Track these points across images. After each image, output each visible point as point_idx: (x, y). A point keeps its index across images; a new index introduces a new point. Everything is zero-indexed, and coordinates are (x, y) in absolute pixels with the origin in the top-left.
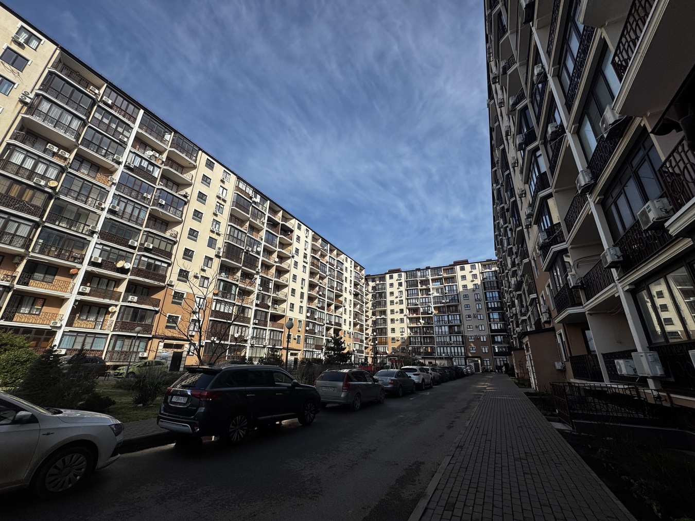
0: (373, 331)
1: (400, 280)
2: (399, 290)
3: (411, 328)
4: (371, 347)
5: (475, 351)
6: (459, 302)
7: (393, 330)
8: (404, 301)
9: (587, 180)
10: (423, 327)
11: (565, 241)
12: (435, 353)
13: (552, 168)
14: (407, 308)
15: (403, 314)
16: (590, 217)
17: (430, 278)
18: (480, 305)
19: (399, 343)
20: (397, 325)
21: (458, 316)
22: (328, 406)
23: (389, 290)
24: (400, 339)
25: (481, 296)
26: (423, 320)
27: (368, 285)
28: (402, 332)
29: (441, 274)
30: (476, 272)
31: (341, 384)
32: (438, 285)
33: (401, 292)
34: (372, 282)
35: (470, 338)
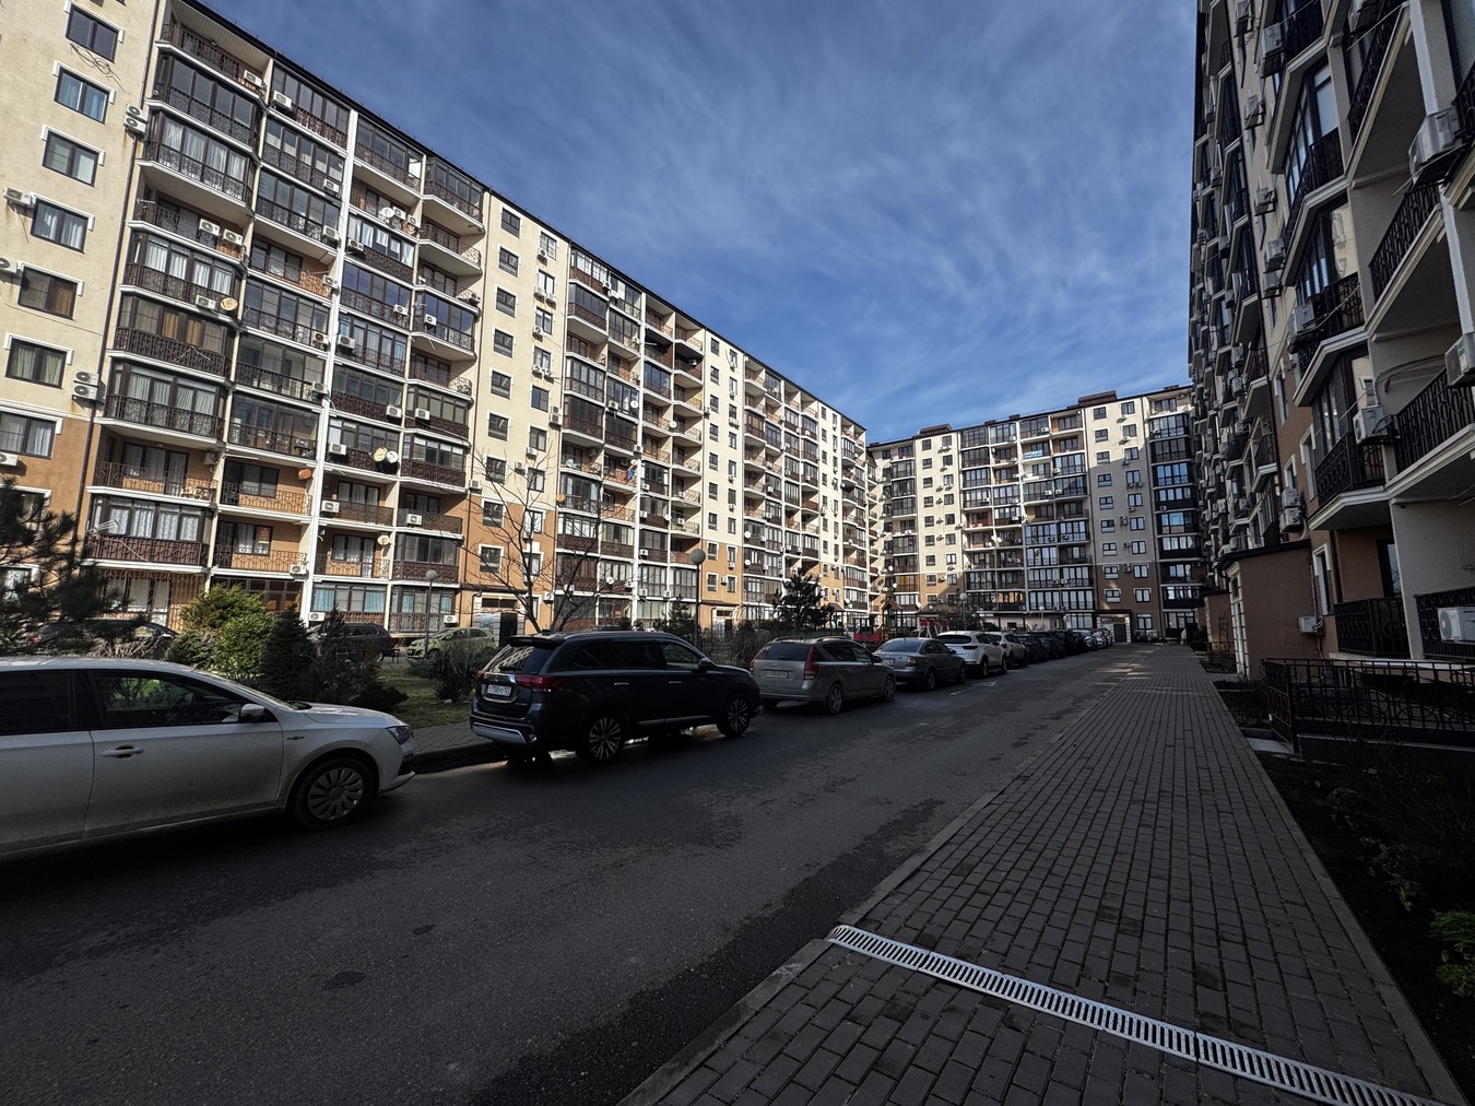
0: (888, 563)
1: (948, 450)
2: (946, 473)
3: (971, 555)
4: (883, 596)
5: (1118, 600)
6: (1085, 492)
7: (931, 560)
8: (958, 499)
10: (999, 551)
11: (1362, 323)
12: (1025, 604)
13: (1355, 119)
14: (962, 512)
15: (955, 526)
16: (1439, 250)
17: (1019, 441)
18: (1138, 497)
19: (945, 586)
20: (940, 550)
21: (1082, 524)
22: (779, 705)
23: (921, 474)
24: (946, 577)
25: (1144, 476)
26: (998, 536)
27: (875, 466)
28: (951, 563)
29: (1047, 430)
30: (1134, 419)
31: (801, 665)
32: (1037, 456)
33: (949, 477)
34: (884, 458)
35: (1108, 570)
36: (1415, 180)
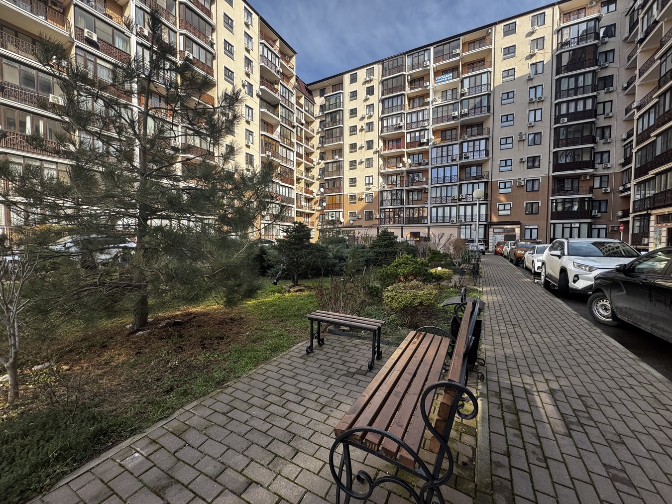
1: (371, 80)
2: (368, 103)
3: (386, 176)
5: (508, 212)
6: (489, 110)
7: (353, 181)
8: (377, 126)
10: (408, 172)
12: (426, 217)
14: (380, 137)
15: (373, 151)
17: (432, 66)
18: (538, 113)
19: (362, 204)
20: (360, 173)
21: (483, 142)
23: (348, 105)
24: (364, 196)
25: (548, 91)
26: (408, 157)
28: (369, 184)
29: (458, 51)
30: (545, 31)
32: (448, 80)
33: (371, 106)
34: (321, 96)
35: (502, 185)
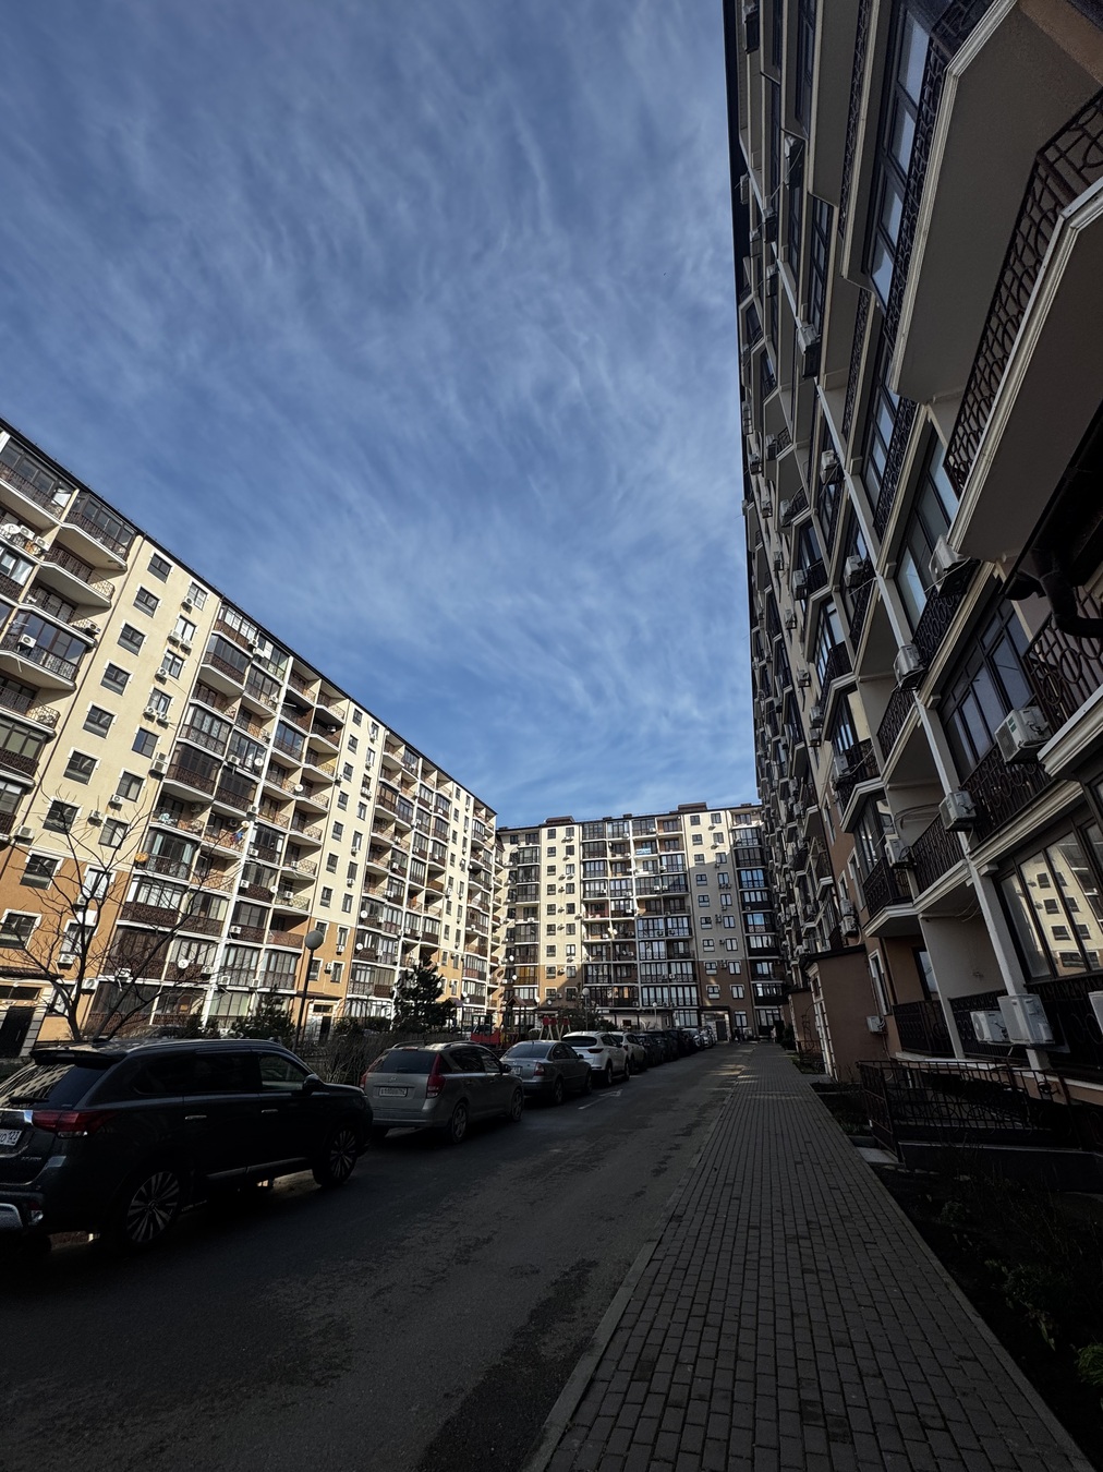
0: (509, 952)
1: (571, 840)
2: (568, 862)
3: (589, 946)
4: (501, 989)
5: (717, 996)
6: (687, 889)
7: (551, 950)
8: (578, 888)
9: (912, 665)
10: (614, 943)
11: (879, 775)
12: (638, 999)
13: (855, 636)
14: (582, 902)
15: (574, 915)
16: (919, 732)
17: (631, 838)
18: (728, 897)
19: (563, 979)
20: (560, 940)
21: (685, 919)
22: (391, 1133)
23: (545, 862)
24: (565, 969)
25: (731, 879)
26: (614, 928)
27: (503, 849)
28: (571, 954)
29: (654, 830)
30: (721, 828)
31: (424, 1079)
32: (646, 852)
33: (571, 866)
34: (512, 843)
35: (708, 967)
36: (900, 684)
